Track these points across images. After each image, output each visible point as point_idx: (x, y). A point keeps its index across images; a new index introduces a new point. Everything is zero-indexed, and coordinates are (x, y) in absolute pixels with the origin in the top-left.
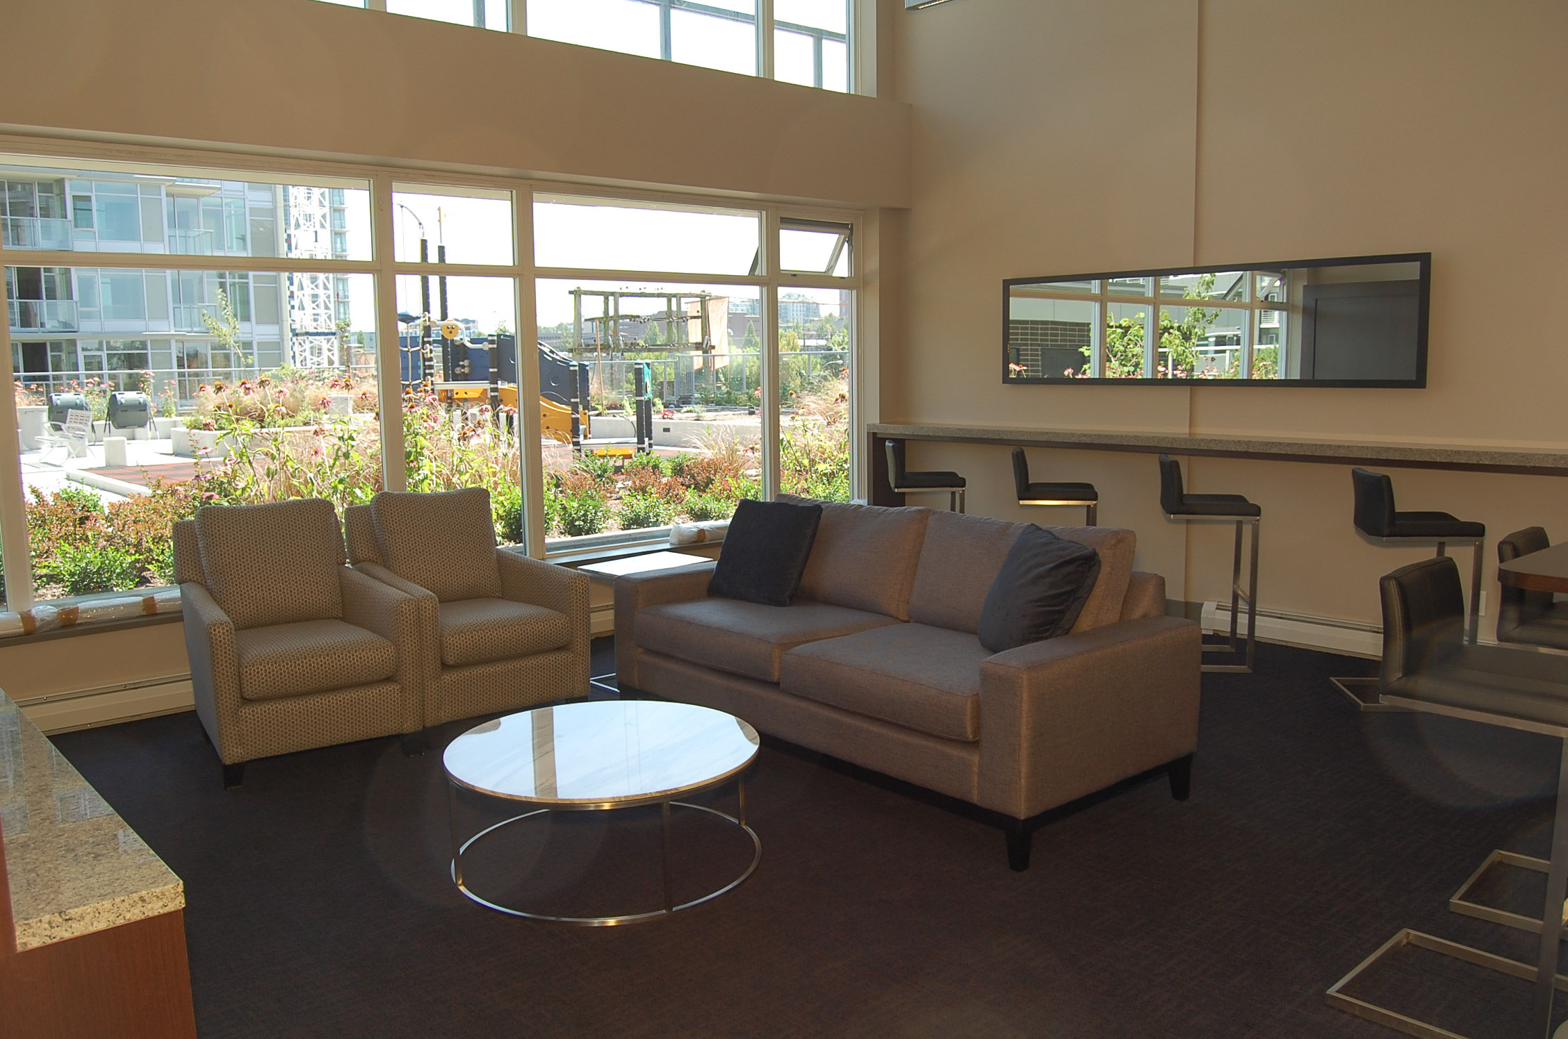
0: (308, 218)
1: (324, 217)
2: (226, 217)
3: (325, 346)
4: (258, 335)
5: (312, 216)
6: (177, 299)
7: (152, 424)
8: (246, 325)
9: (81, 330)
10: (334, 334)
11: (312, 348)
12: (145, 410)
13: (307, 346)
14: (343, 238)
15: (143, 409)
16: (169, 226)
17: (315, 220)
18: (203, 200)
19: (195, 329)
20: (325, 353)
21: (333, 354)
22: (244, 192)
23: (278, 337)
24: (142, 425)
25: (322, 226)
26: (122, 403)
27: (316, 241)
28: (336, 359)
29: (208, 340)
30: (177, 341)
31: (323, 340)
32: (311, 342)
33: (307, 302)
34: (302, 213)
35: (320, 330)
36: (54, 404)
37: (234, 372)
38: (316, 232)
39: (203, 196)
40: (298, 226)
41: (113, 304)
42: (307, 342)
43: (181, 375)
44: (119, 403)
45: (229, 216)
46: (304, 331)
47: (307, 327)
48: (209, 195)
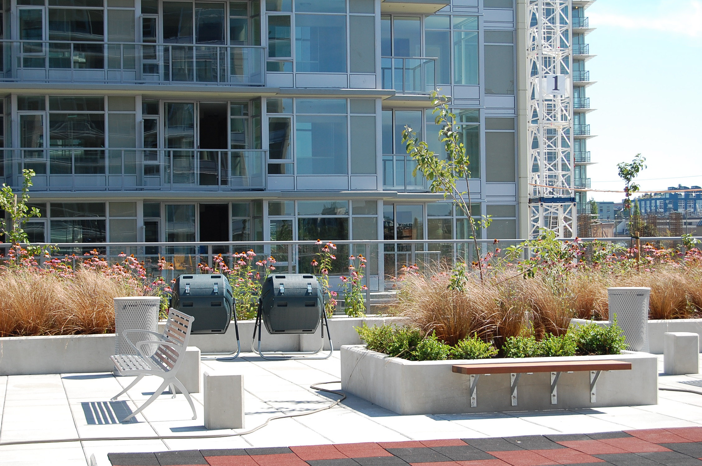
0: (547, 61)
1: (566, 59)
2: (455, 44)
3: (561, 215)
4: (487, 196)
5: (552, 60)
6: (388, 148)
7: (325, 327)
8: (474, 184)
9: (269, 187)
10: (573, 200)
11: (546, 218)
12: (314, 305)
13: (541, 215)
14: (581, 92)
15: (311, 302)
16: (383, 54)
17: (555, 64)
18: (427, 20)
19: (409, 188)
20: (562, 224)
21: (570, 225)
22: (477, 7)
23: (514, 199)
24: (310, 329)
25: (563, 71)
26: (280, 293)
27: (556, 89)
28: (574, 231)
29: (425, 202)
30: (386, 203)
31: (559, 207)
32: (546, 210)
33: (542, 162)
34: (540, 56)
35: (556, 196)
36: (182, 291)
37: (455, 245)
38: (556, 78)
39: (427, 15)
40: (534, 72)
41: (313, 156)
42: (541, 209)
43: (388, 248)
44: (276, 292)
45: (458, 43)
46: (538, 196)
47: (542, 193)
48: (434, 14)
